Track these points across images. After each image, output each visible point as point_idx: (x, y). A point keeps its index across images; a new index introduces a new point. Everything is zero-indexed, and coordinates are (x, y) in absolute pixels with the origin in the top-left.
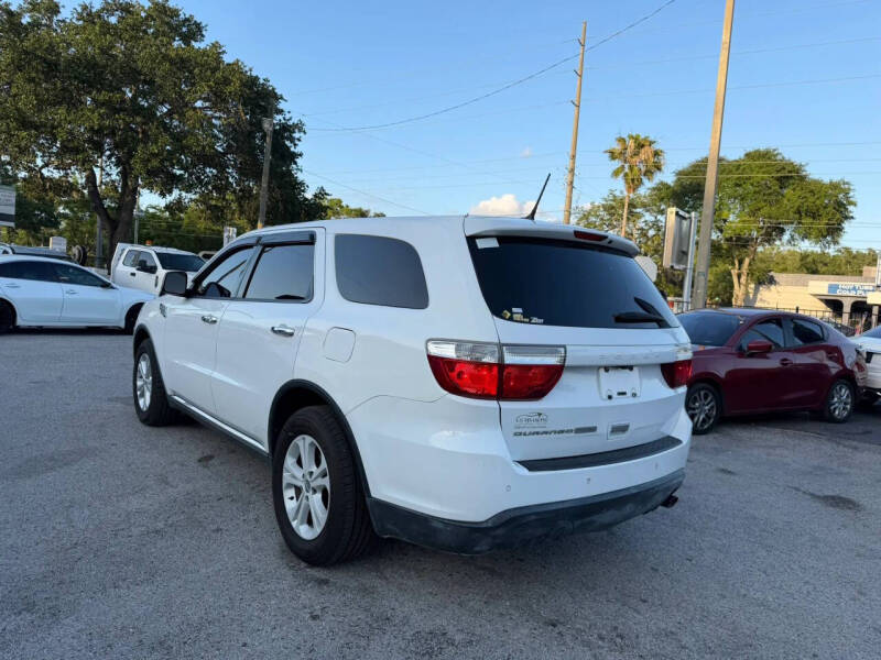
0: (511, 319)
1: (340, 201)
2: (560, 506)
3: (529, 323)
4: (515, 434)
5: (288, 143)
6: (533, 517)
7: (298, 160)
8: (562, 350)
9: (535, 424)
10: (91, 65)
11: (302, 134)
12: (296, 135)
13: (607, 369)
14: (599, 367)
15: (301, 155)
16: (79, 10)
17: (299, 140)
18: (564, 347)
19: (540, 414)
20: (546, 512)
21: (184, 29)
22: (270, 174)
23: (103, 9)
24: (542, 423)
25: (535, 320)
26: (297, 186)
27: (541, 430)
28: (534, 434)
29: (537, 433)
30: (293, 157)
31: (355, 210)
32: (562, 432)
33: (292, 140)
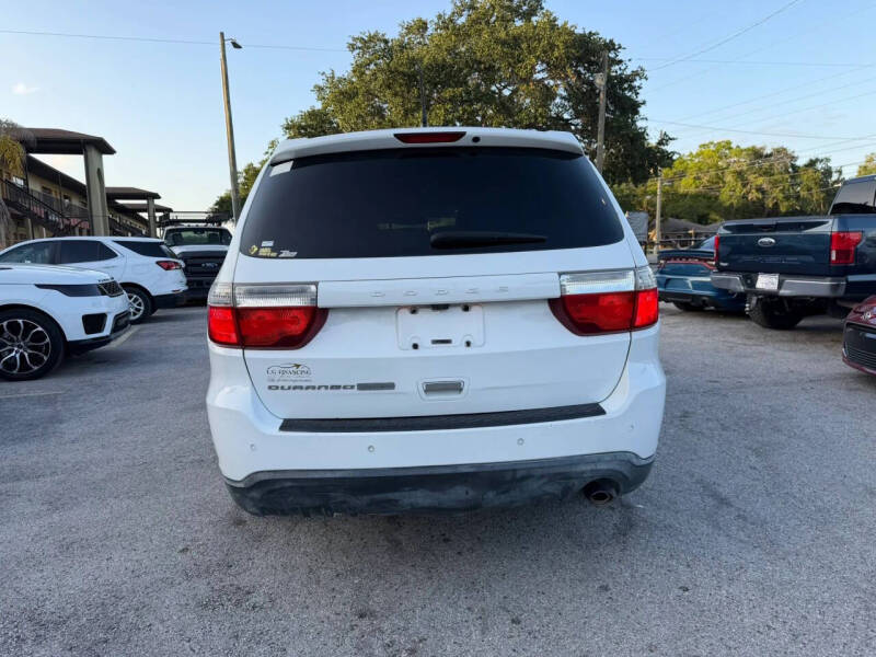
0: (256, 255)
1: (729, 143)
2: (329, 475)
3: (277, 257)
4: (270, 388)
5: (628, 94)
6: (289, 484)
7: (642, 110)
8: (313, 288)
9: (293, 377)
10: (442, 66)
11: (643, 80)
12: (636, 84)
13: (414, 310)
14: (399, 307)
15: (644, 103)
16: (436, 21)
17: (640, 88)
18: (316, 284)
19: (298, 366)
20: (307, 480)
21: (525, 8)
22: (606, 129)
23: (454, 13)
24: (305, 377)
25: (286, 253)
26: (640, 136)
27: (304, 384)
28: (295, 388)
29: (301, 388)
30: (633, 107)
31: (748, 149)
32: (338, 387)
33: (631, 88)
